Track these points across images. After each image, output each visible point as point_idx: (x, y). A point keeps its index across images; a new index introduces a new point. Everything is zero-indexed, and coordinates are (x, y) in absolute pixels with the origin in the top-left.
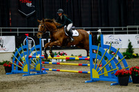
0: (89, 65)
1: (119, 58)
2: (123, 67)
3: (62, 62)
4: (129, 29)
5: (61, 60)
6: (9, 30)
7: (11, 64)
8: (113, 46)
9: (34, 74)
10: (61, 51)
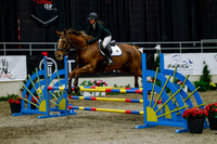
0: (141, 101)
1: (189, 90)
2: (195, 104)
3: (100, 96)
4: (205, 45)
5: (97, 94)
6: (16, 47)
7: (20, 100)
8: (180, 71)
9: (56, 116)
10: (98, 80)
